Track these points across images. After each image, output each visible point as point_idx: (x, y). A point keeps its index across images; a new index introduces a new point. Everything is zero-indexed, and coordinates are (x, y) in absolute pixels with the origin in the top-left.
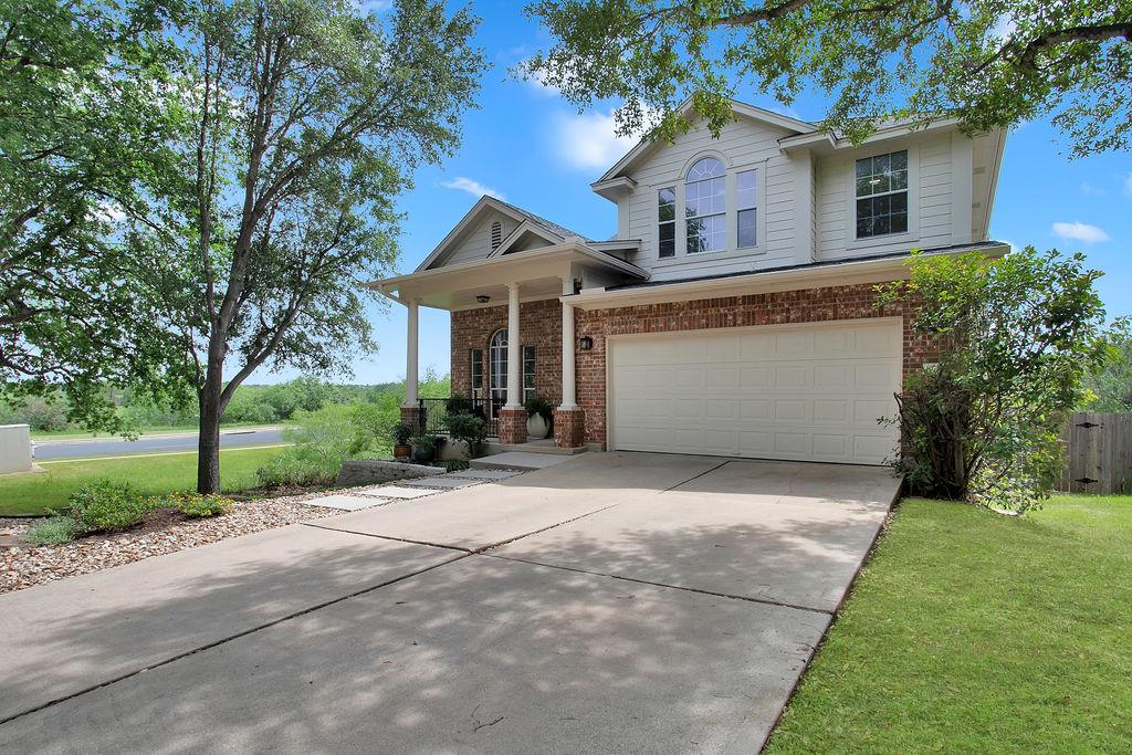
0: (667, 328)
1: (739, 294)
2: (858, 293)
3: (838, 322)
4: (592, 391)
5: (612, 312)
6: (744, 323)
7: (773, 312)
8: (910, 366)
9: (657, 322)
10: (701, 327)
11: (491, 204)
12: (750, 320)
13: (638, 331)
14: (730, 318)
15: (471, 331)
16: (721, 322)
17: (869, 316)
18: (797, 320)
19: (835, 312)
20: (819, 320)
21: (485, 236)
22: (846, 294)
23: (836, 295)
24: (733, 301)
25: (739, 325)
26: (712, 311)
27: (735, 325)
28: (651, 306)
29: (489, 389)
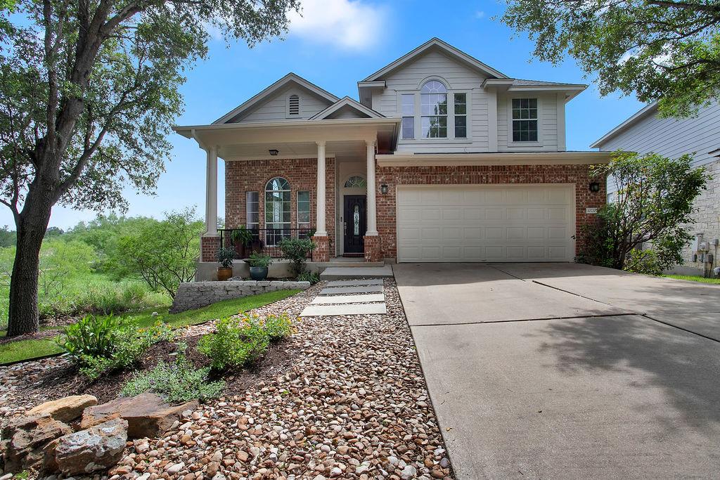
0: (443, 182)
1: (490, 164)
2: (555, 170)
3: (545, 184)
4: (388, 223)
5: (402, 169)
6: (493, 182)
7: (510, 176)
8: (580, 210)
9: (436, 178)
10: (465, 182)
11: (295, 80)
12: (496, 180)
13: (422, 183)
14: (484, 178)
15: (247, 178)
16: (479, 180)
17: (561, 182)
18: (523, 182)
19: (544, 179)
20: (535, 182)
21: (284, 102)
22: (549, 170)
23: (544, 170)
24: (486, 168)
25: (490, 183)
26: (473, 173)
27: (487, 182)
28: (431, 167)
29: (264, 223)
